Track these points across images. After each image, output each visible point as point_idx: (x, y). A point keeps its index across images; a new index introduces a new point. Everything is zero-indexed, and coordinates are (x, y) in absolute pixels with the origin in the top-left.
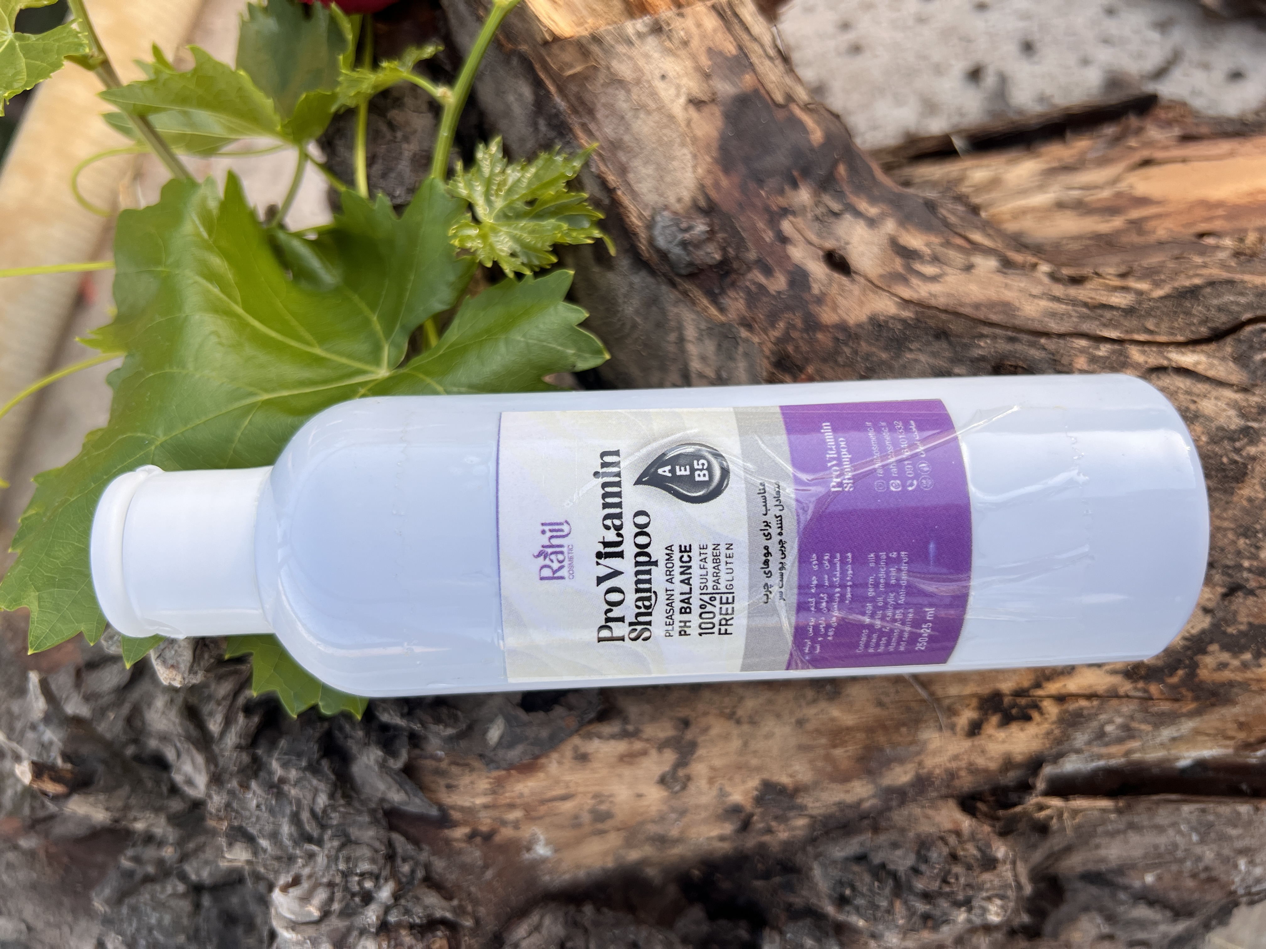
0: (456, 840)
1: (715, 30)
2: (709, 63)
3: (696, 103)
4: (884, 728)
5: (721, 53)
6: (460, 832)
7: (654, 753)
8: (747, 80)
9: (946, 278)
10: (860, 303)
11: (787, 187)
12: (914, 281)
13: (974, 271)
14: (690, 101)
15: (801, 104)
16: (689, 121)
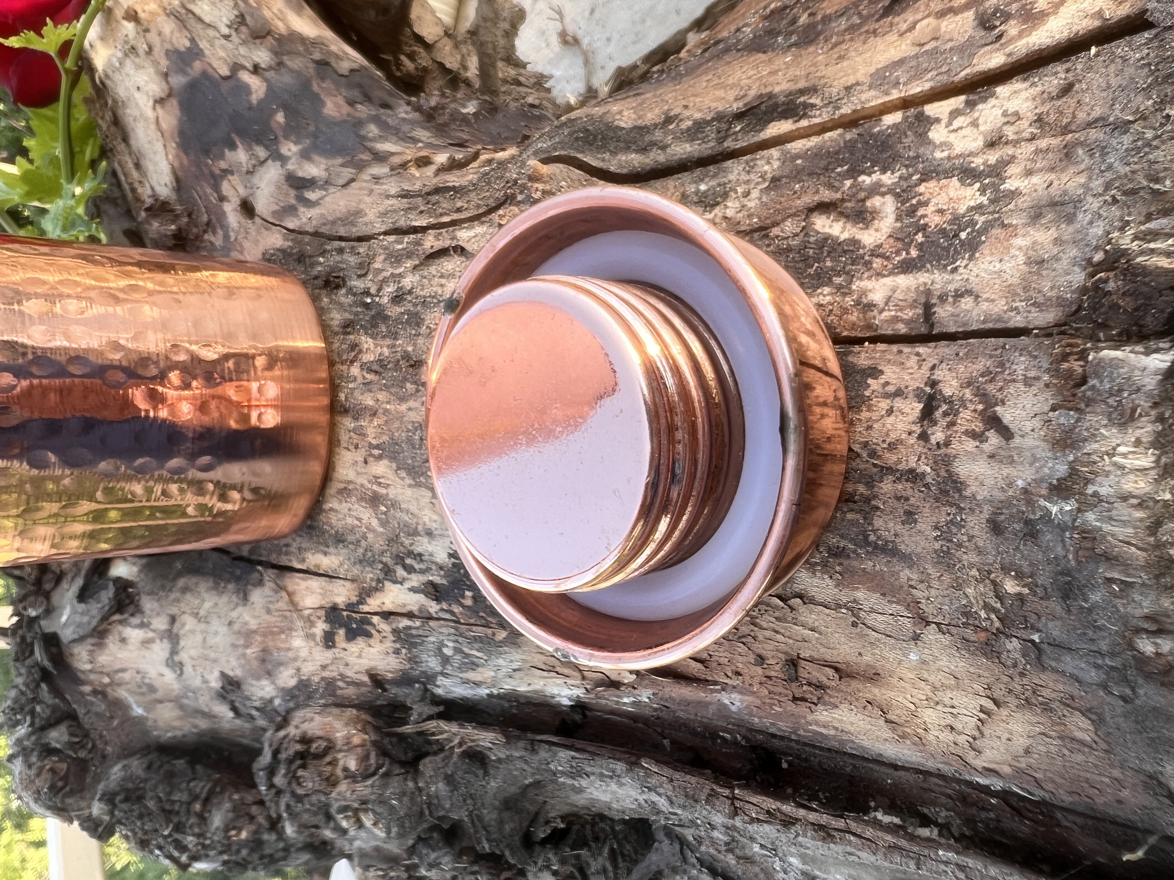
0: (88, 695)
1: (172, 32)
2: (167, 63)
3: (160, 101)
4: (272, 633)
5: (177, 51)
6: (87, 689)
7: (158, 641)
8: (197, 65)
9: (327, 199)
10: (256, 242)
11: (226, 151)
12: (302, 209)
13: (353, 184)
14: (156, 102)
15: (251, 68)
16: (157, 119)
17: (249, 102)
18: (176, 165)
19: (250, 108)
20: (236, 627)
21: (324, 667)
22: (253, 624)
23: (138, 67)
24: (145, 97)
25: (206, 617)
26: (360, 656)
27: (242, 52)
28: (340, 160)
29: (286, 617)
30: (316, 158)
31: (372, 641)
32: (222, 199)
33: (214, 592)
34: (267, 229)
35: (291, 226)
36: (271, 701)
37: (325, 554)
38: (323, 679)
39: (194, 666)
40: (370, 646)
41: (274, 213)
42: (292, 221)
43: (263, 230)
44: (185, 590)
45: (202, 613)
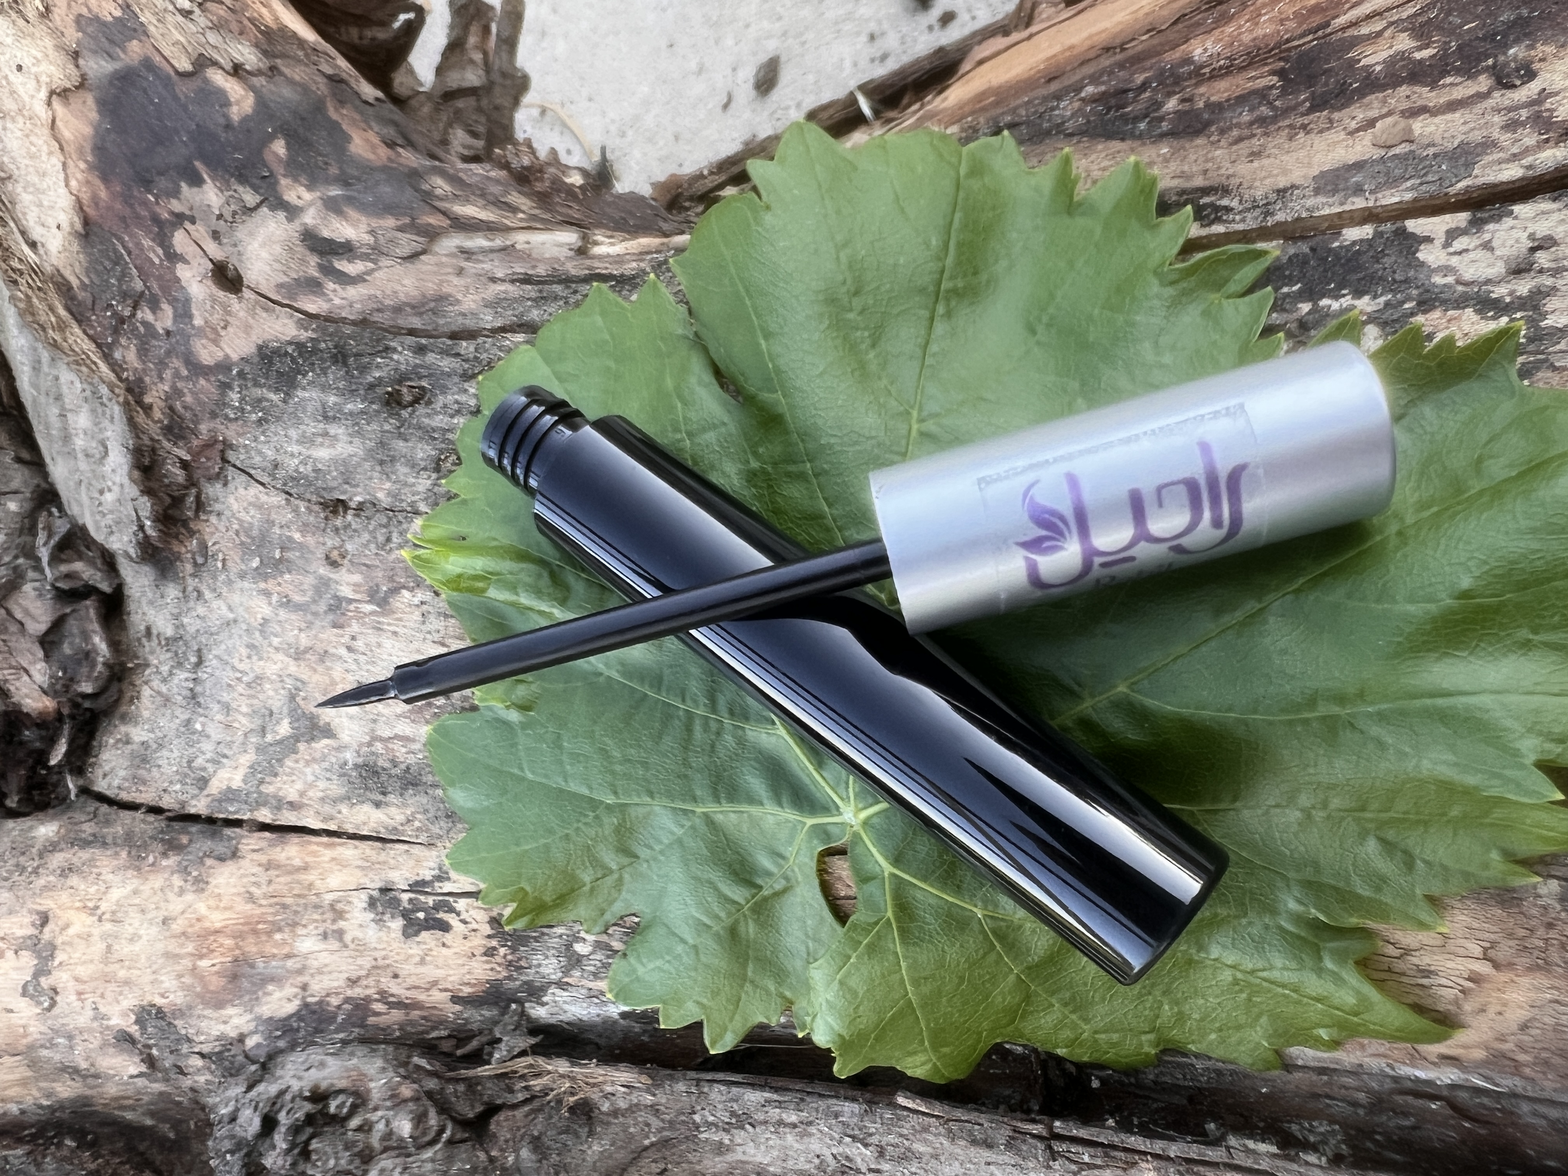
2: (79, 36)
3: (61, 94)
4: (255, 932)
5: (97, 21)
7: (10, 956)
8: (135, 49)
9: (376, 274)
10: (247, 329)
11: (183, 184)
12: (331, 285)
13: (422, 257)
14: (52, 93)
15: (228, 66)
16: (54, 121)
17: (226, 116)
18: (85, 197)
19: (228, 126)
20: (176, 927)
21: (353, 982)
22: (217, 920)
23: (21, 35)
24: (31, 85)
25: (113, 913)
26: (422, 962)
27: (211, 41)
28: (390, 222)
29: (284, 906)
30: (352, 213)
31: (448, 937)
32: (173, 257)
33: (130, 873)
34: (266, 310)
35: (312, 308)
36: (241, 1039)
37: (378, 805)
38: (347, 1000)
39: (79, 994)
40: (444, 945)
41: (280, 286)
42: (315, 302)
43: (259, 310)
44: (67, 871)
45: (104, 906)
